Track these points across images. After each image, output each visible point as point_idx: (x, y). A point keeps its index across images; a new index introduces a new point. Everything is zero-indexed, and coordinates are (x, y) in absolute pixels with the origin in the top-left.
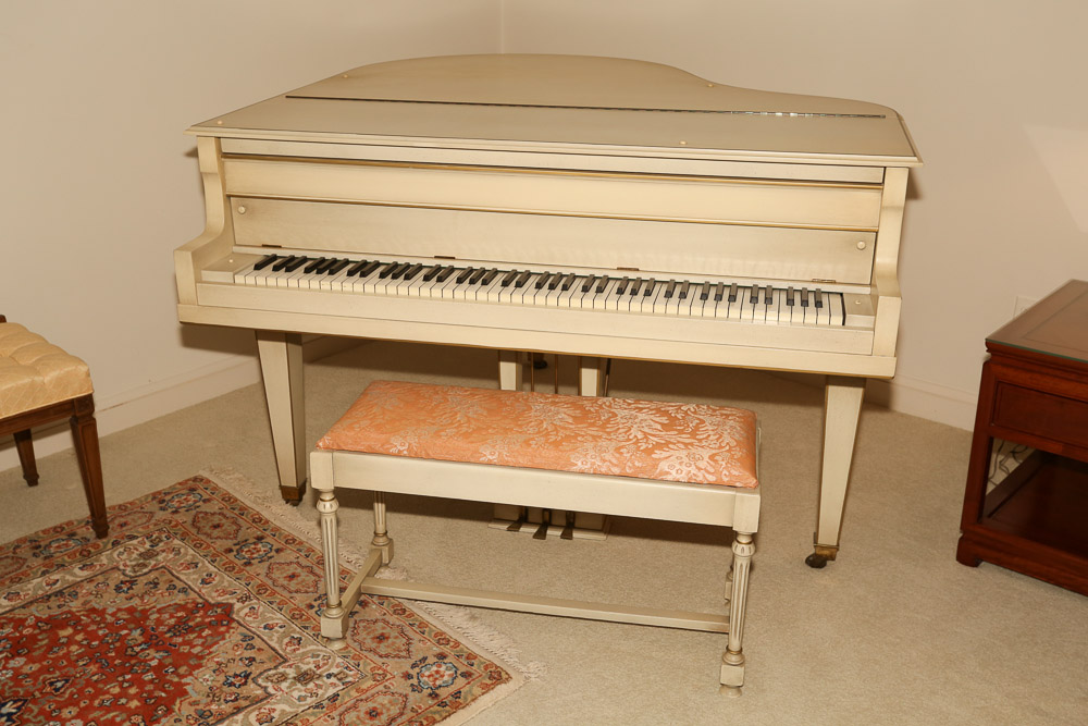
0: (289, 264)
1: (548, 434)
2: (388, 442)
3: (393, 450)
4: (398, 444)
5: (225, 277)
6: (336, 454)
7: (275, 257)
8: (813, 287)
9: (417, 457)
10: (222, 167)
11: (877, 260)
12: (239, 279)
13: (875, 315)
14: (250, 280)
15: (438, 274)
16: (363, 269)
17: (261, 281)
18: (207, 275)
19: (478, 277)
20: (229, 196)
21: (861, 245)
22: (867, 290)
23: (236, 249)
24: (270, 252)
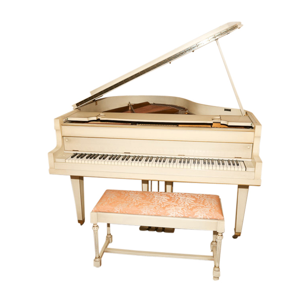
0: (81, 156)
1: (161, 205)
2: (114, 209)
3: (115, 211)
4: (117, 209)
5: (63, 160)
6: (98, 213)
7: (77, 154)
8: (235, 159)
9: (122, 213)
10: (61, 128)
11: (254, 151)
12: (67, 161)
13: (255, 167)
14: (70, 161)
15: (126, 158)
16: (103, 157)
17: (74, 161)
18: (57, 160)
19: (138, 158)
20: (63, 136)
21: (249, 147)
22: (250, 160)
23: (65, 152)
24: (75, 152)
